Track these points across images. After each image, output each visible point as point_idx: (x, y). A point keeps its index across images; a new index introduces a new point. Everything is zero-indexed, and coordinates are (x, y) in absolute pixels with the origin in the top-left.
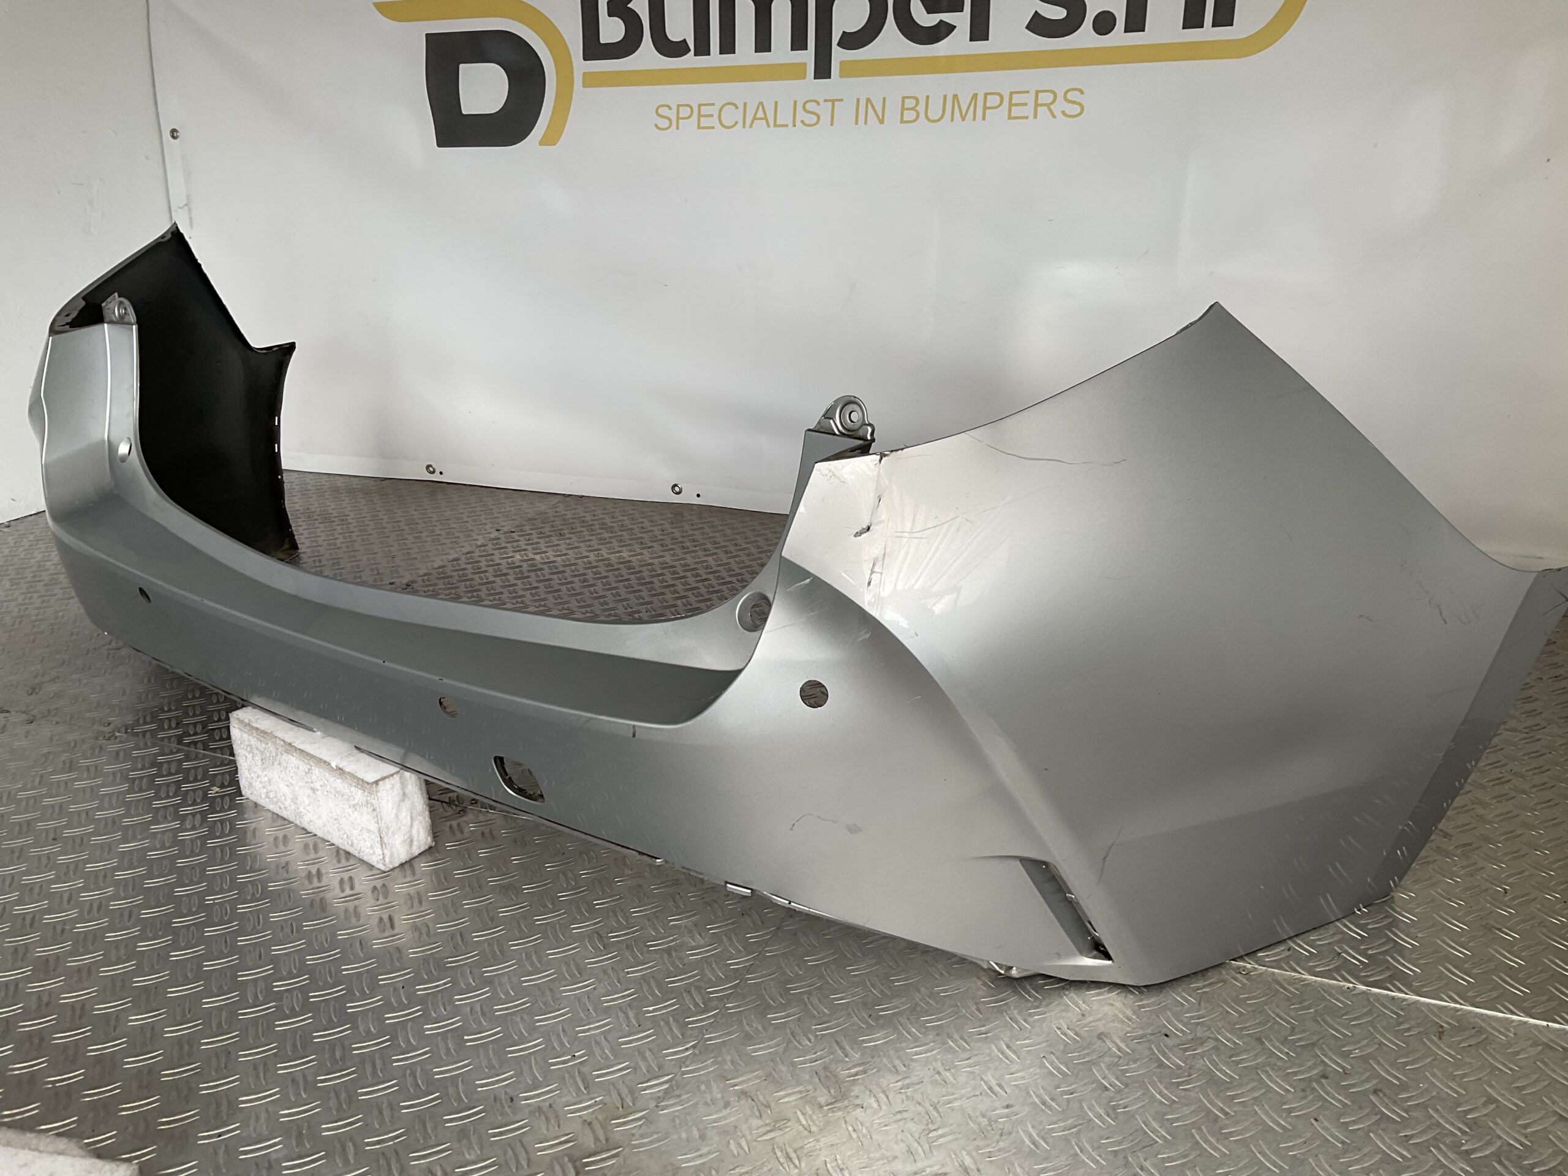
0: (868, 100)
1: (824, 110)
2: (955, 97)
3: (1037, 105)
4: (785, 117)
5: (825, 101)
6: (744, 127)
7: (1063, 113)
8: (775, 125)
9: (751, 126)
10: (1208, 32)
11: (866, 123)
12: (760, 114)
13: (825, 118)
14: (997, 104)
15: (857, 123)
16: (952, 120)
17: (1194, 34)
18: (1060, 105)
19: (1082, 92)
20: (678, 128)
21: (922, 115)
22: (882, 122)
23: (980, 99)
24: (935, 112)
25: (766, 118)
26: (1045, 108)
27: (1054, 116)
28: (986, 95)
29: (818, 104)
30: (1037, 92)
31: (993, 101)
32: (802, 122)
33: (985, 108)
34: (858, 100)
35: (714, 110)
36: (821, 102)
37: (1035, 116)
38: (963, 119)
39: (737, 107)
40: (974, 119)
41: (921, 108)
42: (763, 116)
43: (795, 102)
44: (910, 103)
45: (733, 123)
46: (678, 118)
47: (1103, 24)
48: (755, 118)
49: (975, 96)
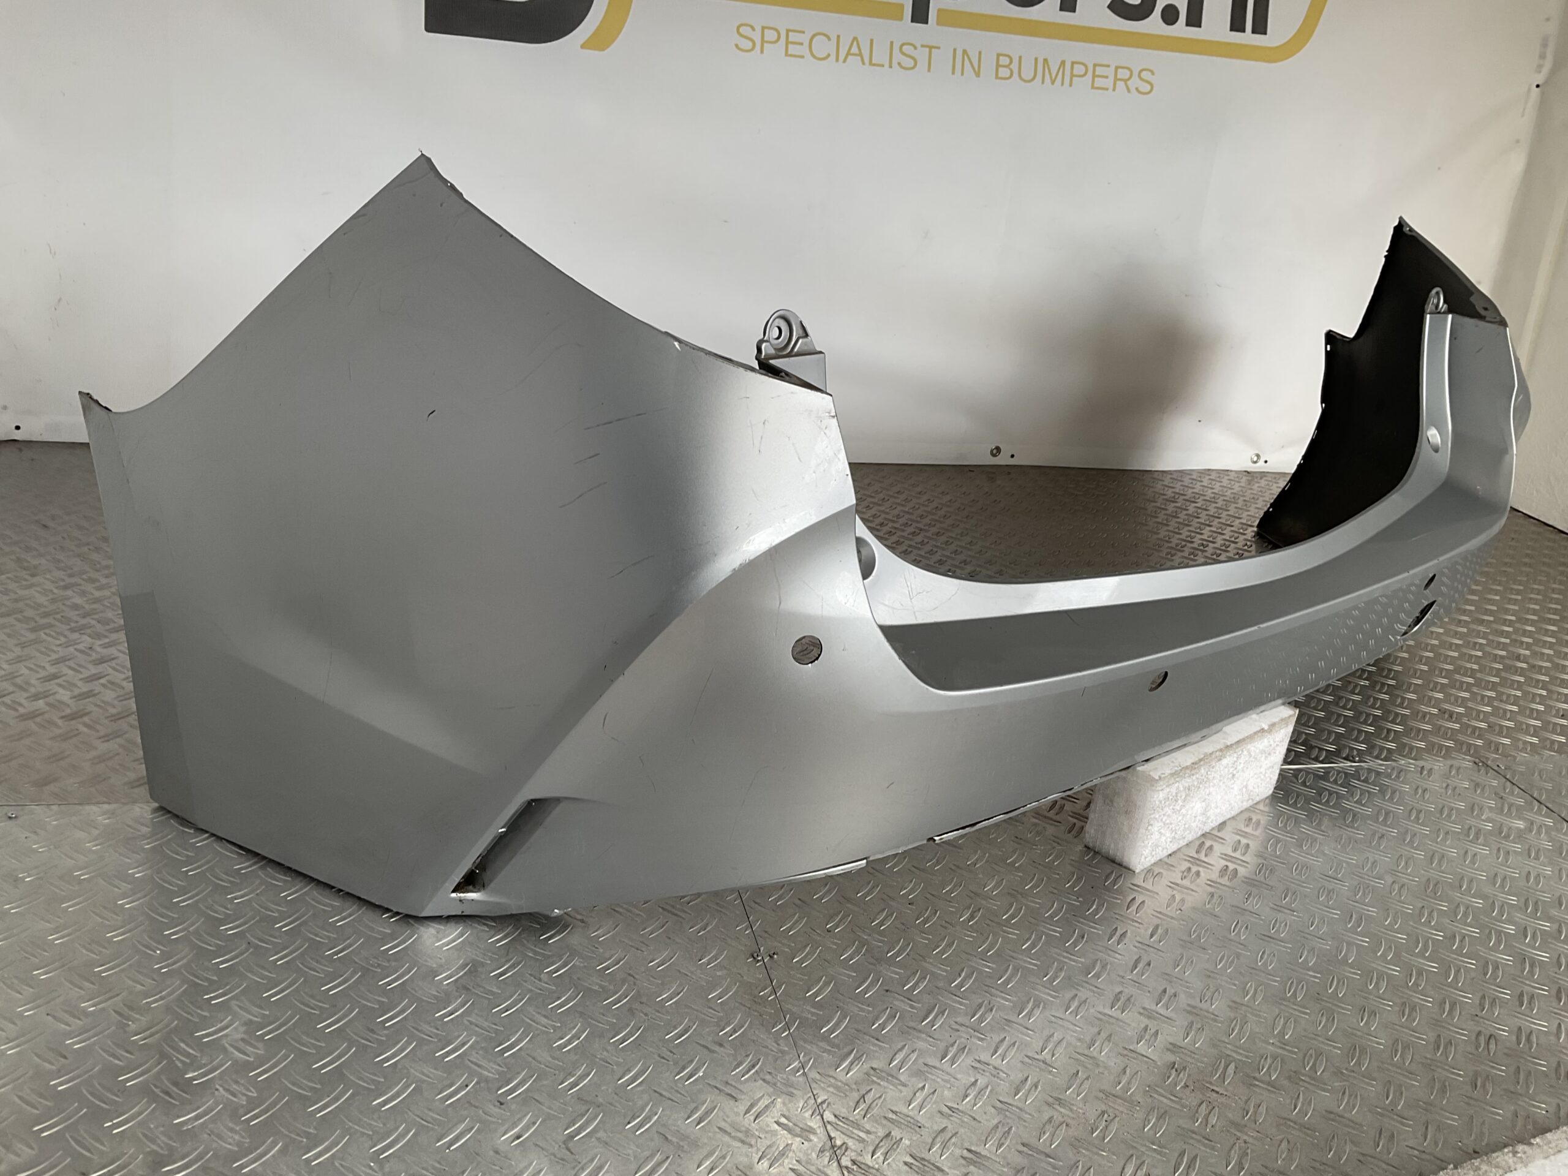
0: (965, 52)
1: (922, 55)
2: (1045, 60)
3: (1116, 79)
4: (880, 56)
5: (922, 46)
6: (837, 60)
7: (1137, 89)
8: (871, 64)
9: (844, 61)
10: (1248, 37)
11: (962, 74)
12: (854, 50)
13: (923, 64)
14: (1082, 73)
15: (953, 73)
16: (1043, 82)
17: (1237, 37)
18: (1135, 82)
19: (1153, 74)
20: (762, 52)
21: (1016, 71)
22: (978, 75)
23: (1068, 66)
24: (1027, 73)
25: (860, 55)
26: (1122, 83)
27: (1129, 91)
28: (1073, 63)
29: (915, 48)
30: (1117, 68)
31: (1079, 69)
32: (899, 64)
33: (1072, 75)
34: (955, 50)
35: (805, 38)
36: (918, 46)
37: (1114, 90)
38: (1053, 82)
39: (829, 39)
40: (1062, 84)
41: (1015, 66)
42: (857, 52)
43: (892, 43)
44: (1004, 61)
45: (825, 56)
46: (763, 41)
47: (1170, 15)
48: (848, 54)
49: (1063, 63)
